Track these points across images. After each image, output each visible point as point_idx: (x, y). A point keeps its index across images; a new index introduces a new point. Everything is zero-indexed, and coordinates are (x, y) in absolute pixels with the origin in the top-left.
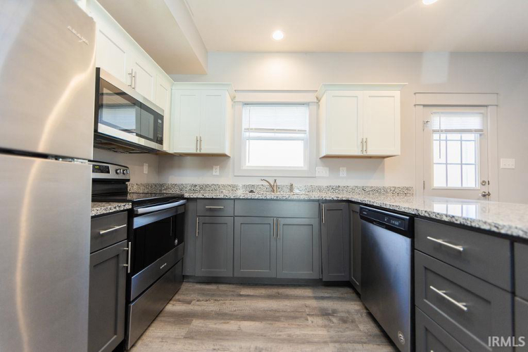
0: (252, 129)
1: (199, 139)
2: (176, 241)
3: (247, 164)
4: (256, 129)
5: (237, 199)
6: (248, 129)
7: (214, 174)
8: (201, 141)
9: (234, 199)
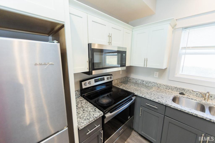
0: (189, 48)
1: (146, 60)
2: (129, 117)
3: (180, 73)
4: (193, 47)
5: (168, 106)
6: (185, 48)
7: (155, 76)
8: (147, 60)
9: (166, 106)
